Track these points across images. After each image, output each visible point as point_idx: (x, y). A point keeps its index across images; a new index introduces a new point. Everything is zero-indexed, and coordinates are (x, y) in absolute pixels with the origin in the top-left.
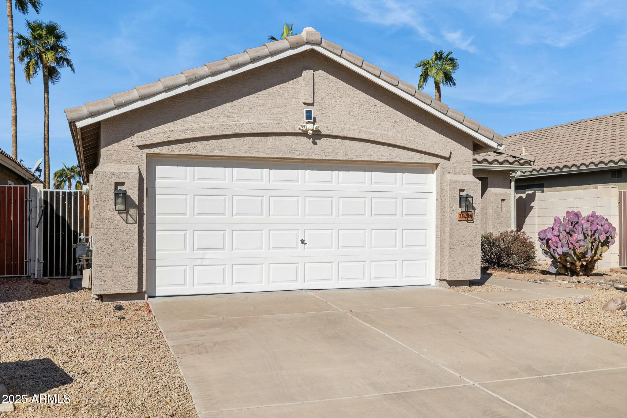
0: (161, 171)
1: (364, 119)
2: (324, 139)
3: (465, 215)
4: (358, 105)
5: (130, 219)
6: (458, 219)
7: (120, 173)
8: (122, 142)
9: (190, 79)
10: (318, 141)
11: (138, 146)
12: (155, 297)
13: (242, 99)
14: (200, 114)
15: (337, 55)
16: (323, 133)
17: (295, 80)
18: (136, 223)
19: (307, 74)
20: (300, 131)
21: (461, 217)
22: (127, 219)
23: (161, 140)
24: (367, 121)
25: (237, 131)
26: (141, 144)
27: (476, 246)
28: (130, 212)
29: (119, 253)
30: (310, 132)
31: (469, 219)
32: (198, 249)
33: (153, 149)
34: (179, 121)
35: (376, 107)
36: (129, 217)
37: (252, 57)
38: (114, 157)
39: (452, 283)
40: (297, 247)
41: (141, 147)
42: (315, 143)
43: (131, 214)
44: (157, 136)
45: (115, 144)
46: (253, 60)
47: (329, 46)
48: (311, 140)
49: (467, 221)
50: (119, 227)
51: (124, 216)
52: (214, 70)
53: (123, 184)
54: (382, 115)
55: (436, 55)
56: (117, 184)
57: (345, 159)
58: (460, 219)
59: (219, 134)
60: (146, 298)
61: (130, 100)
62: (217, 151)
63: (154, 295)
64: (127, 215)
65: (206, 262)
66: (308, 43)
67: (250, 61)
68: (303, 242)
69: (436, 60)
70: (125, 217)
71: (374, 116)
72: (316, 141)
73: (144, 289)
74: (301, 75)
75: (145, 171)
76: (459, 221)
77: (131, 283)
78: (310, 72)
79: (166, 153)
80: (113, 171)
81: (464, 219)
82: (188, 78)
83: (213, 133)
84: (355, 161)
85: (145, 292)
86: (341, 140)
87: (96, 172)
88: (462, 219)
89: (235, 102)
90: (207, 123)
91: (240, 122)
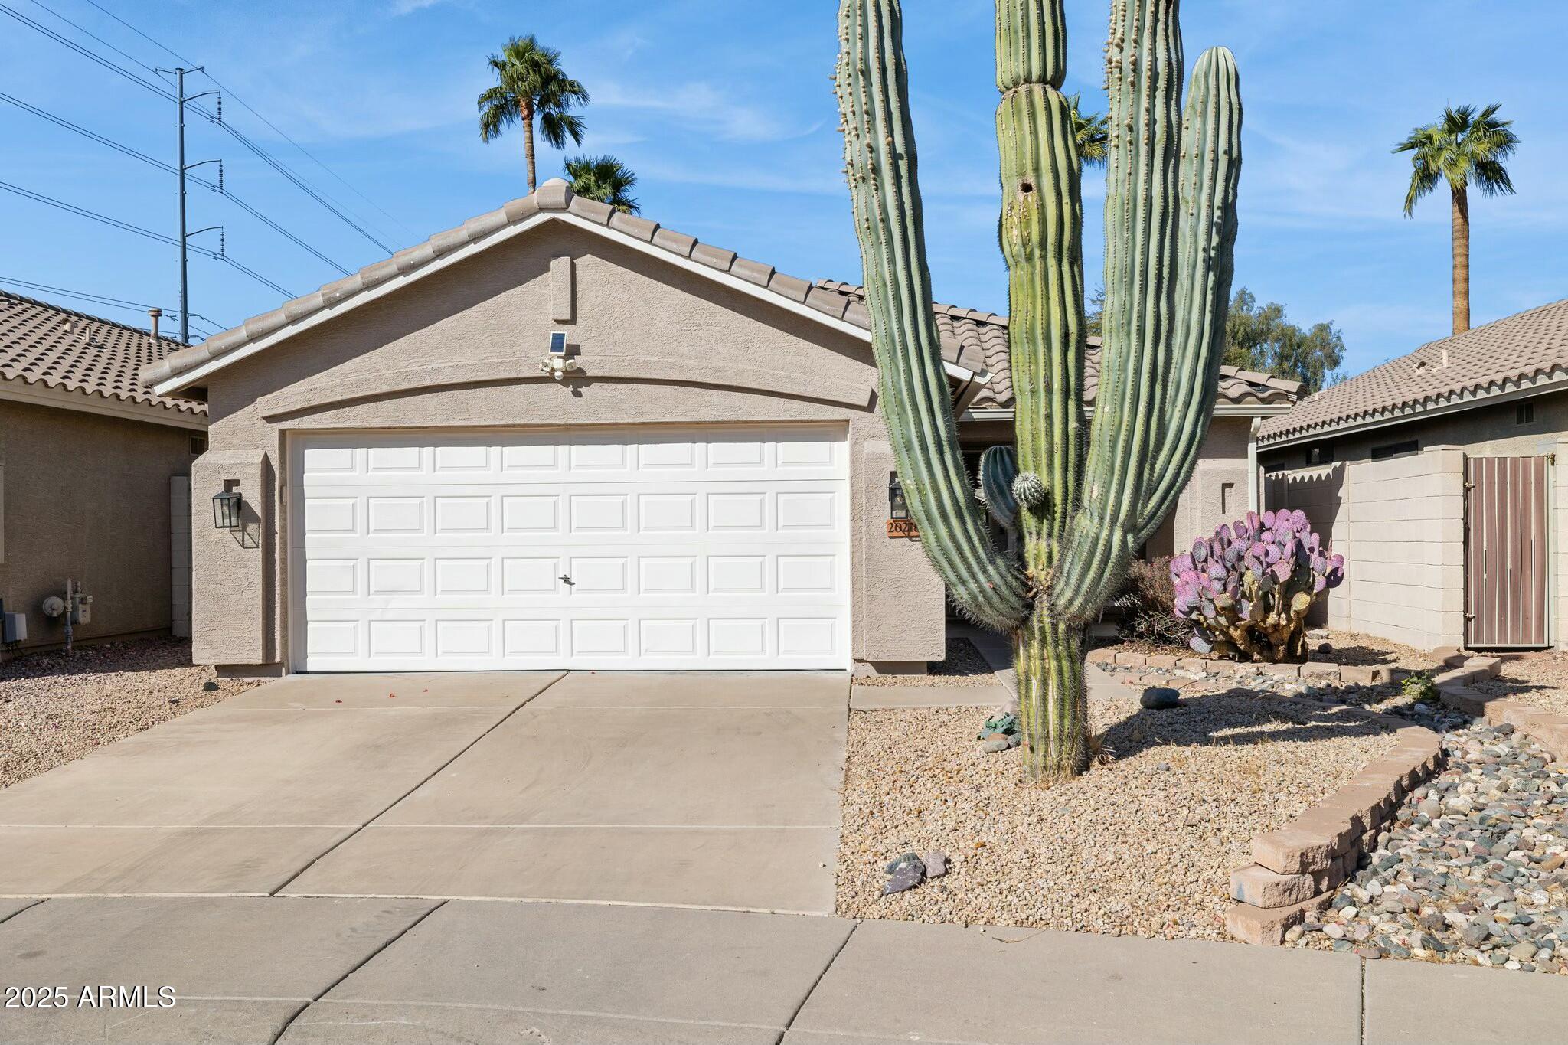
0: (313, 457)
1: (679, 340)
2: (595, 386)
3: (903, 527)
4: (666, 315)
5: (248, 542)
6: (886, 535)
7: (231, 466)
8: (240, 412)
9: (330, 298)
10: (583, 390)
11: (265, 418)
12: (308, 673)
13: (441, 322)
14: (365, 355)
15: (601, 224)
16: (589, 374)
17: (540, 278)
18: (258, 547)
19: (560, 265)
20: (543, 374)
21: (893, 529)
22: (243, 541)
23: (298, 407)
24: (685, 344)
25: (428, 382)
26: (266, 414)
27: (934, 590)
28: (248, 530)
29: (233, 597)
30: (558, 374)
31: (913, 533)
32: (377, 592)
33: (289, 422)
34: (331, 370)
35: (704, 316)
36: (247, 537)
37: (436, 248)
38: (229, 438)
39: (886, 668)
40: (555, 590)
41: (270, 419)
42: (578, 394)
43: (251, 533)
44: (292, 400)
45: (230, 416)
46: (440, 254)
47: (583, 210)
48: (571, 388)
49: (910, 537)
50: (232, 554)
51: (239, 535)
52: (370, 279)
53: (237, 483)
54: (718, 329)
55: (1450, 119)
56: (230, 484)
57: (639, 420)
58: (891, 534)
59: (395, 388)
60: (283, 674)
61: (234, 344)
62: (397, 419)
63: (304, 670)
64: (243, 534)
65: (389, 616)
66: (542, 210)
67: (434, 255)
68: (566, 580)
69: (1450, 132)
70: (240, 538)
71: (700, 332)
72: (579, 390)
73: (277, 659)
74: (547, 269)
75: (277, 459)
76: (890, 537)
77: (252, 648)
78: (565, 261)
79: (310, 426)
80: (222, 462)
81: (901, 534)
82: (326, 297)
83: (384, 388)
84: (659, 423)
85: (281, 664)
86: (630, 386)
87: (195, 465)
88: (895, 534)
89: (426, 329)
90: (378, 371)
91: (433, 366)
